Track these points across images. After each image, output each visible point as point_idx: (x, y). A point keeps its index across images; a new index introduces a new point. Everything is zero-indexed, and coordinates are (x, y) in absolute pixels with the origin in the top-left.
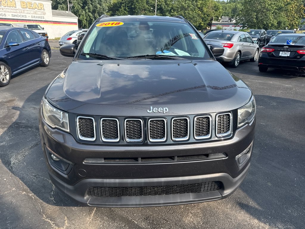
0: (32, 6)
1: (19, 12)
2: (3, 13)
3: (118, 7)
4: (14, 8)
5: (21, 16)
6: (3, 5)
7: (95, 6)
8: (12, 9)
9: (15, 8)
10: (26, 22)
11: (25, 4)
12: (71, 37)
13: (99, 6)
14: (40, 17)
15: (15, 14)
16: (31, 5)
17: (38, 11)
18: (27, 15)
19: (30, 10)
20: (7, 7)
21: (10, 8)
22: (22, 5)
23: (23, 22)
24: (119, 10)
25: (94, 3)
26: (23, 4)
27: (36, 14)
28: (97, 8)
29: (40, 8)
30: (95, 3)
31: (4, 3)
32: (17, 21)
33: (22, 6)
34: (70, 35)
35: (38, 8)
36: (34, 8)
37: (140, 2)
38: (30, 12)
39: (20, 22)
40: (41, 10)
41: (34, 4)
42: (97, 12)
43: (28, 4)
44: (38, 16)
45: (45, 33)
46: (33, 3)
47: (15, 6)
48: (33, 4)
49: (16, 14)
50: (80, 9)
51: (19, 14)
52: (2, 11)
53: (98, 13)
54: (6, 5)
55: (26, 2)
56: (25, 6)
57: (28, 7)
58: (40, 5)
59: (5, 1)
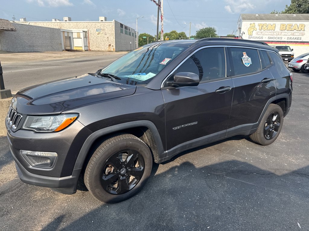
0: (292, 28)
1: (276, 34)
2: (261, 36)
4: (272, 31)
5: (277, 38)
6: (263, 29)
8: (270, 32)
9: (274, 31)
10: (280, 43)
11: (285, 26)
12: (302, 59)
14: (297, 38)
15: (271, 36)
16: (290, 27)
17: (297, 32)
18: (283, 37)
19: (289, 31)
20: (266, 31)
22: (281, 27)
23: (276, 43)
27: (293, 35)
29: (300, 29)
32: (272, 43)
33: (281, 29)
34: (303, 57)
35: (297, 29)
36: (293, 29)
38: (288, 34)
39: (274, 43)
40: (300, 31)
41: (295, 26)
43: (288, 26)
44: (295, 37)
45: (291, 54)
46: (293, 24)
48: (293, 26)
49: (273, 36)
51: (275, 36)
52: (261, 34)
54: (266, 29)
55: (286, 24)
56: (283, 29)
57: (287, 29)
58: (300, 26)
59: (266, 26)
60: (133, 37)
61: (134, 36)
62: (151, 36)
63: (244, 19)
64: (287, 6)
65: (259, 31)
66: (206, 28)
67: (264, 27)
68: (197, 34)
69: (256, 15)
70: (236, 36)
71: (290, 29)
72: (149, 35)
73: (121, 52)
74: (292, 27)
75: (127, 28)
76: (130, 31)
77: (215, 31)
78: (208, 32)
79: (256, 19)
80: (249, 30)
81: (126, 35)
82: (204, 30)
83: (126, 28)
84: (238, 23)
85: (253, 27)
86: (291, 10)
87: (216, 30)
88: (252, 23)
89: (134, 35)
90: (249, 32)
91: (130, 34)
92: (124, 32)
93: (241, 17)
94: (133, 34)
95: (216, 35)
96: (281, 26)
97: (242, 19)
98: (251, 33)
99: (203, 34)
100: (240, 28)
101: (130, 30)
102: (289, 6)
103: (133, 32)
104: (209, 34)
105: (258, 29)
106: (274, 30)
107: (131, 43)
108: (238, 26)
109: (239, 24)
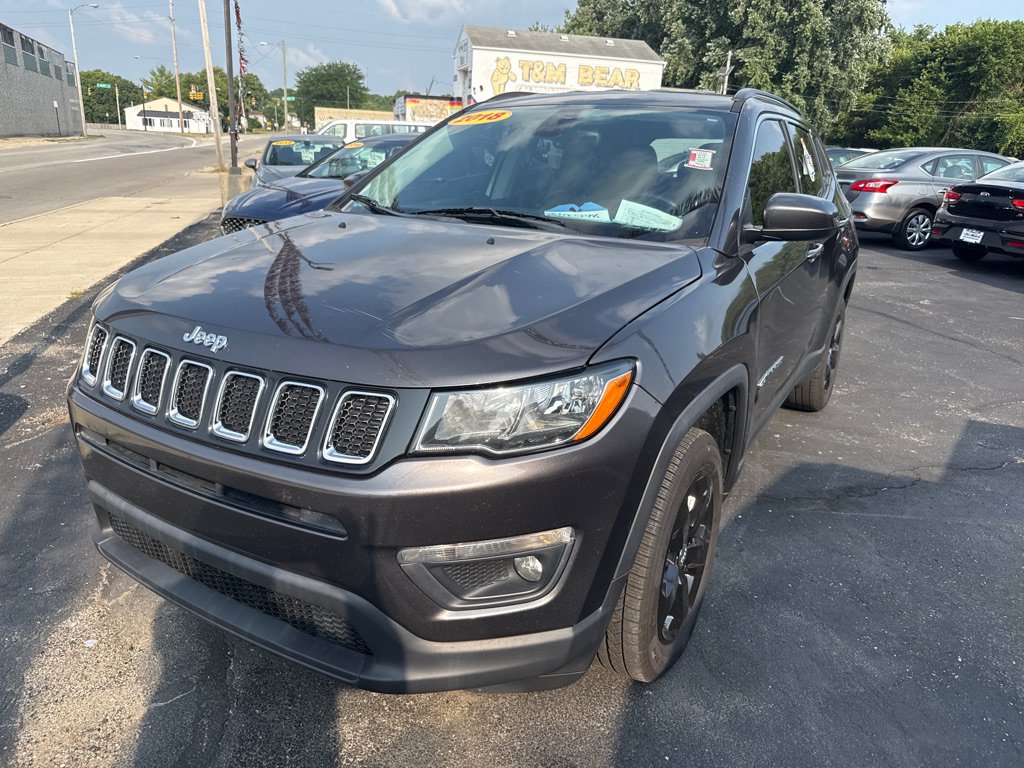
0: (608, 79)
3: (912, 74)
6: (534, 77)
7: (822, 70)
9: (563, 86)
11: (589, 74)
13: (834, 70)
16: (604, 75)
19: (601, 89)
20: (541, 84)
21: (550, 85)
22: (581, 75)
24: (912, 84)
25: (821, 62)
26: (583, 75)
28: (826, 78)
29: (628, 84)
30: (824, 63)
31: (538, 73)
33: (581, 80)
35: (622, 84)
36: (611, 83)
37: (1012, 50)
41: (615, 73)
42: (823, 91)
43: (598, 72)
46: (611, 69)
47: (562, 79)
48: (610, 73)
50: (766, 82)
53: (826, 95)
54: (541, 77)
55: (594, 67)
56: (588, 80)
57: (596, 82)
58: (629, 74)
59: (541, 68)
60: (58, 81)
61: (65, 78)
62: (126, 81)
63: (477, 42)
64: (567, 12)
65: (523, 83)
66: (329, 66)
67: (537, 70)
68: (300, 82)
69: (510, 32)
70: (455, 96)
71: (603, 82)
72: (119, 77)
73: (18, 139)
74: (608, 77)
75: (31, 46)
76: (46, 59)
77: (360, 77)
78: (337, 80)
79: (511, 44)
80: (495, 78)
81: (30, 72)
82: (323, 71)
83: (27, 43)
84: (458, 54)
85: (505, 71)
86: (580, 25)
87: (363, 71)
88: (502, 55)
89: (64, 73)
90: (496, 85)
91: (45, 71)
92: (20, 60)
93: (464, 36)
94: (58, 70)
95: (367, 90)
96: (582, 71)
97: (470, 43)
98: (502, 86)
99: (321, 86)
100: (466, 73)
101: (45, 54)
102: (573, 13)
103: (57, 62)
104: (343, 85)
105: (519, 77)
106: (564, 83)
107: (56, 105)
108: (456, 65)
109: (462, 59)
